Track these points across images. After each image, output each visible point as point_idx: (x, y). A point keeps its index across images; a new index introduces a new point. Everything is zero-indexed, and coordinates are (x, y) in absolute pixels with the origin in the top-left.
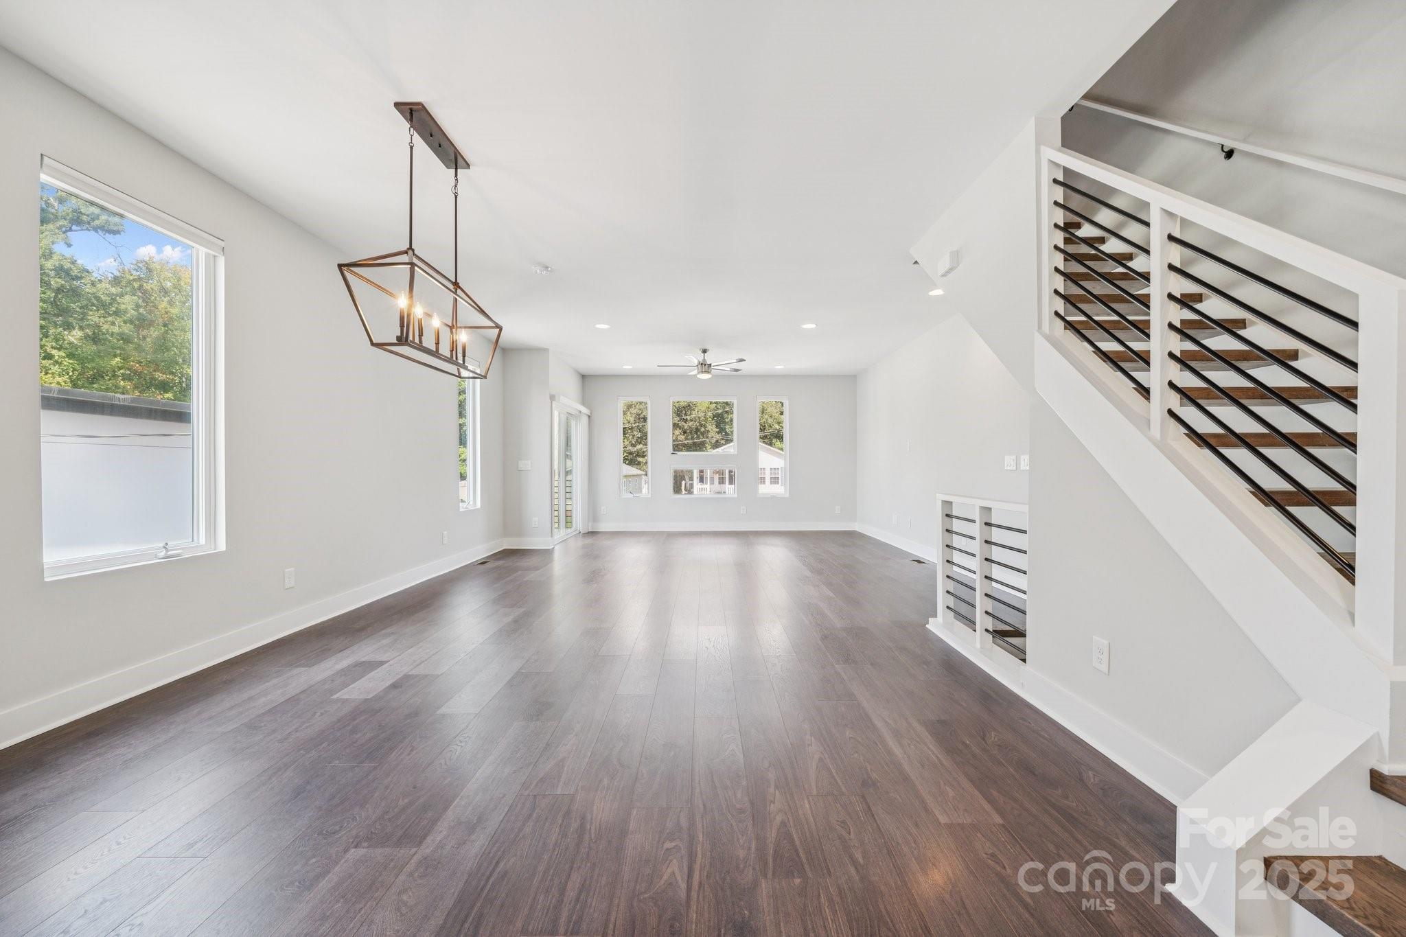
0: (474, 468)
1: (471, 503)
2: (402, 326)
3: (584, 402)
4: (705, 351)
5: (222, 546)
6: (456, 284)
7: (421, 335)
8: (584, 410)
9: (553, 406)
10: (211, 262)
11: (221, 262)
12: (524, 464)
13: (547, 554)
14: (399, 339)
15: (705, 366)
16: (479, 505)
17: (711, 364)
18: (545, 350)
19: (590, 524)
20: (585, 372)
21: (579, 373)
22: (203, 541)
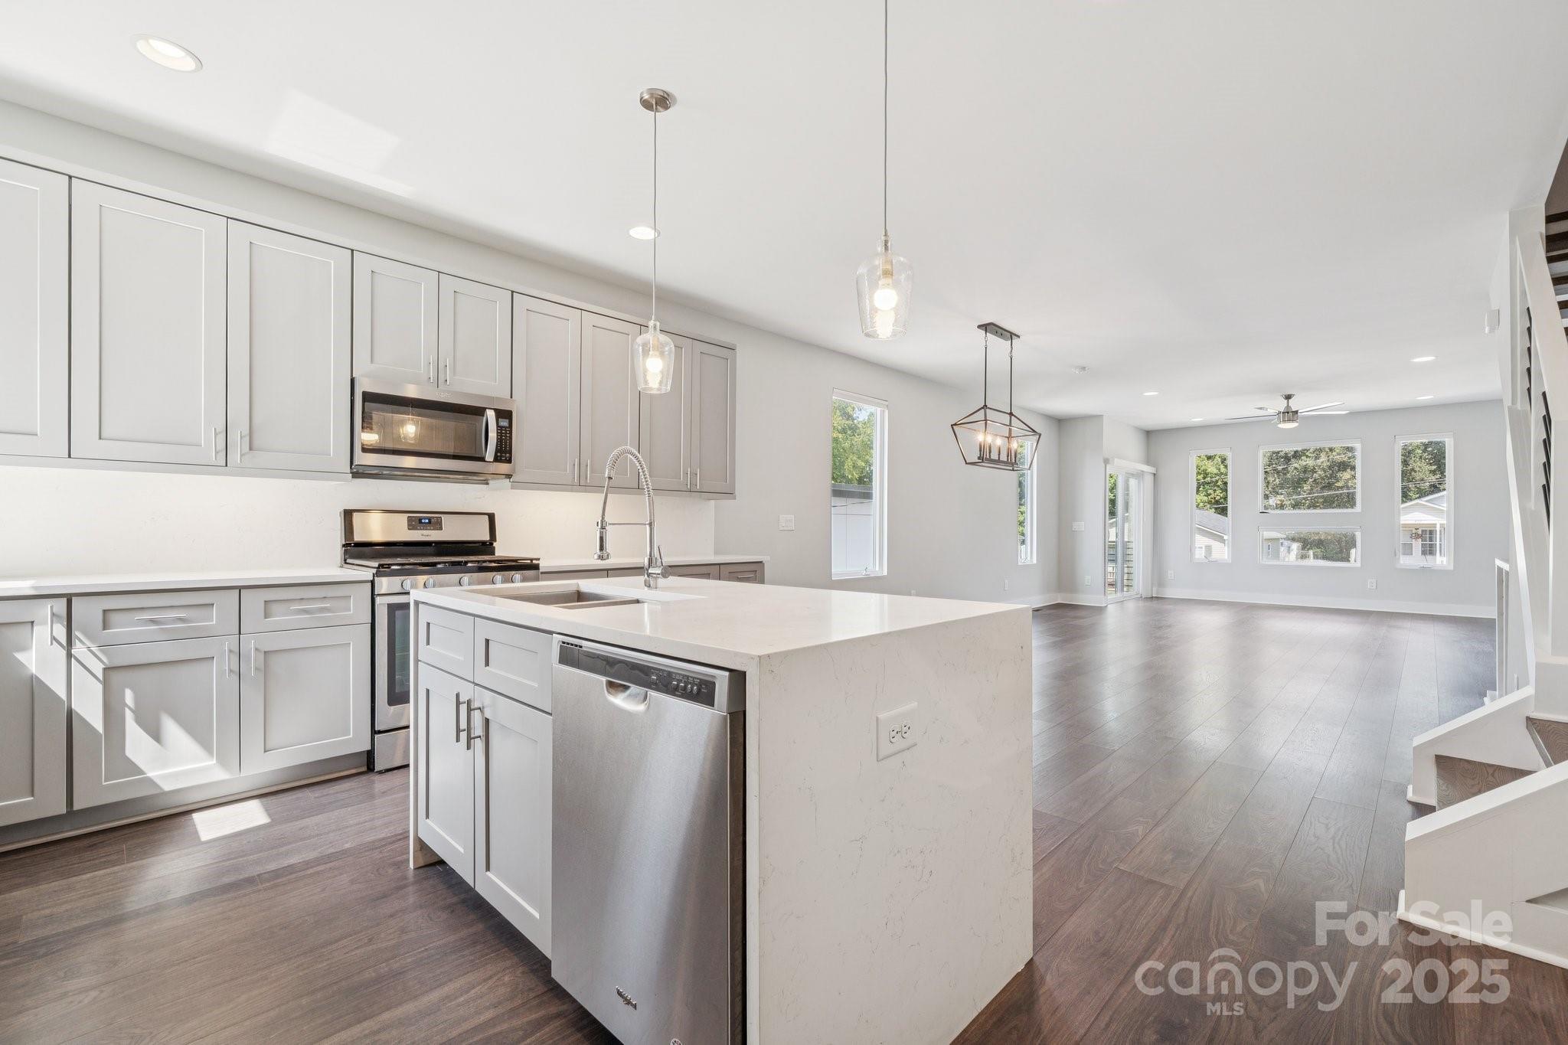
0: (1032, 530)
1: (1029, 558)
2: (980, 451)
3: (1148, 461)
4: (1288, 397)
5: (885, 573)
6: (1011, 414)
7: (990, 453)
8: (1151, 469)
9: (1108, 468)
10: (883, 413)
11: (887, 412)
12: (1079, 526)
13: (1100, 610)
14: (979, 458)
15: (1290, 415)
16: (1035, 562)
17: (1296, 412)
18: (1099, 417)
19: (1155, 589)
20: (1150, 428)
21: (1141, 430)
22: (877, 569)
